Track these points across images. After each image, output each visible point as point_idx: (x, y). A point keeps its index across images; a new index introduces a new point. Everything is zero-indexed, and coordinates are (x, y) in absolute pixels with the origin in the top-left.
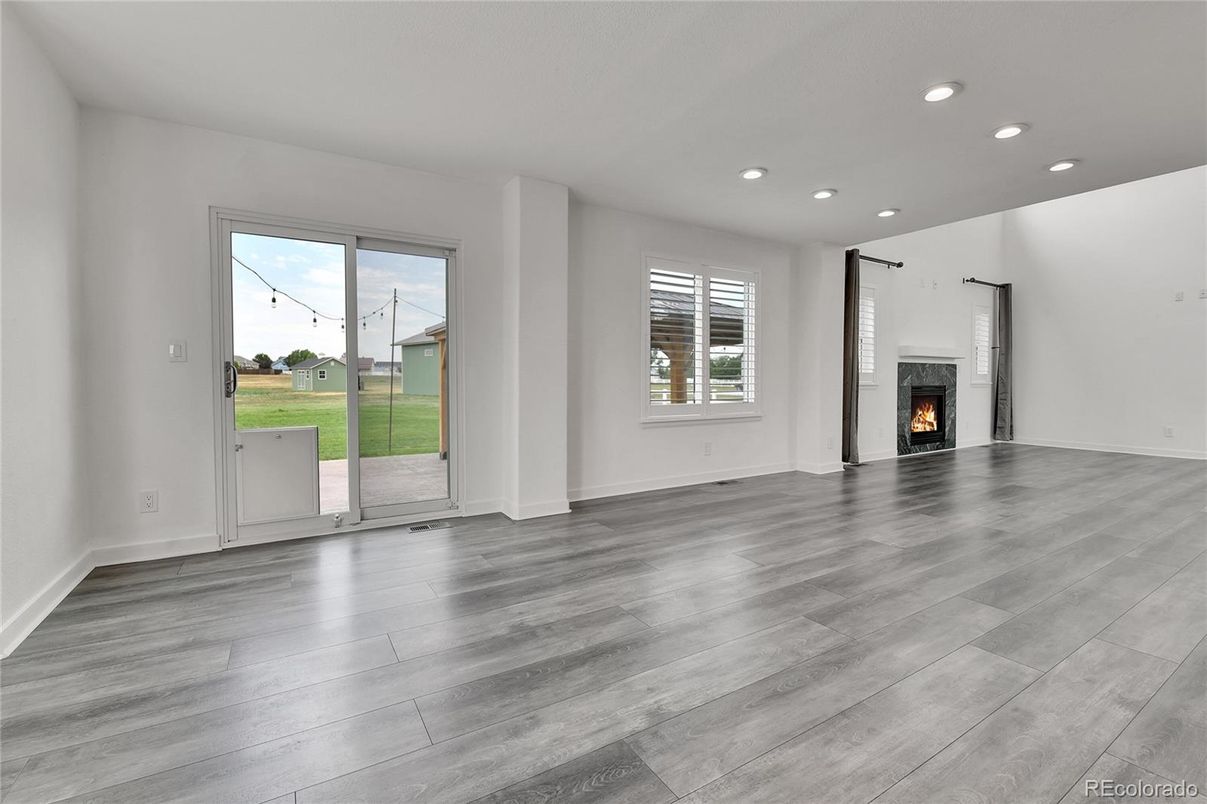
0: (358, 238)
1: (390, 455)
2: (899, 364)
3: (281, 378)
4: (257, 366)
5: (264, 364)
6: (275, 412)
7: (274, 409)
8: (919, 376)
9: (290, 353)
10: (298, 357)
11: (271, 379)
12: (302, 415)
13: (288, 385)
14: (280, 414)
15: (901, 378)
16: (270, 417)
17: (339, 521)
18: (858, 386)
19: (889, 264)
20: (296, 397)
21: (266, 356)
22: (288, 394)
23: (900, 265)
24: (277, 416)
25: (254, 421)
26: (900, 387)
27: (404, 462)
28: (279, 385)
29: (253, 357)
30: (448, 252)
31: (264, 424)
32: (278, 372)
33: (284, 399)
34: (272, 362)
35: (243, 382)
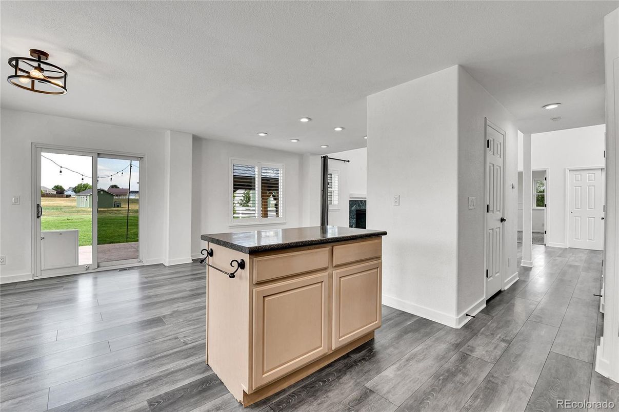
0: (98, 154)
1: (127, 242)
2: (350, 201)
3: (70, 200)
4: (55, 193)
5: (59, 192)
6: (64, 220)
7: (64, 219)
8: (359, 205)
9: (77, 185)
10: (81, 187)
11: (64, 200)
12: (81, 222)
13: (74, 204)
14: (68, 221)
15: (351, 206)
16: (61, 223)
17: (87, 268)
18: (328, 210)
19: (345, 161)
20: (78, 211)
21: (61, 187)
22: (73, 209)
23: (348, 161)
24: (65, 223)
25: (52, 225)
26: (350, 210)
27: (133, 246)
28: (69, 204)
29: (53, 187)
30: (140, 159)
31: (57, 227)
32: (68, 196)
33: (71, 213)
34: (64, 190)
35: (44, 202)
